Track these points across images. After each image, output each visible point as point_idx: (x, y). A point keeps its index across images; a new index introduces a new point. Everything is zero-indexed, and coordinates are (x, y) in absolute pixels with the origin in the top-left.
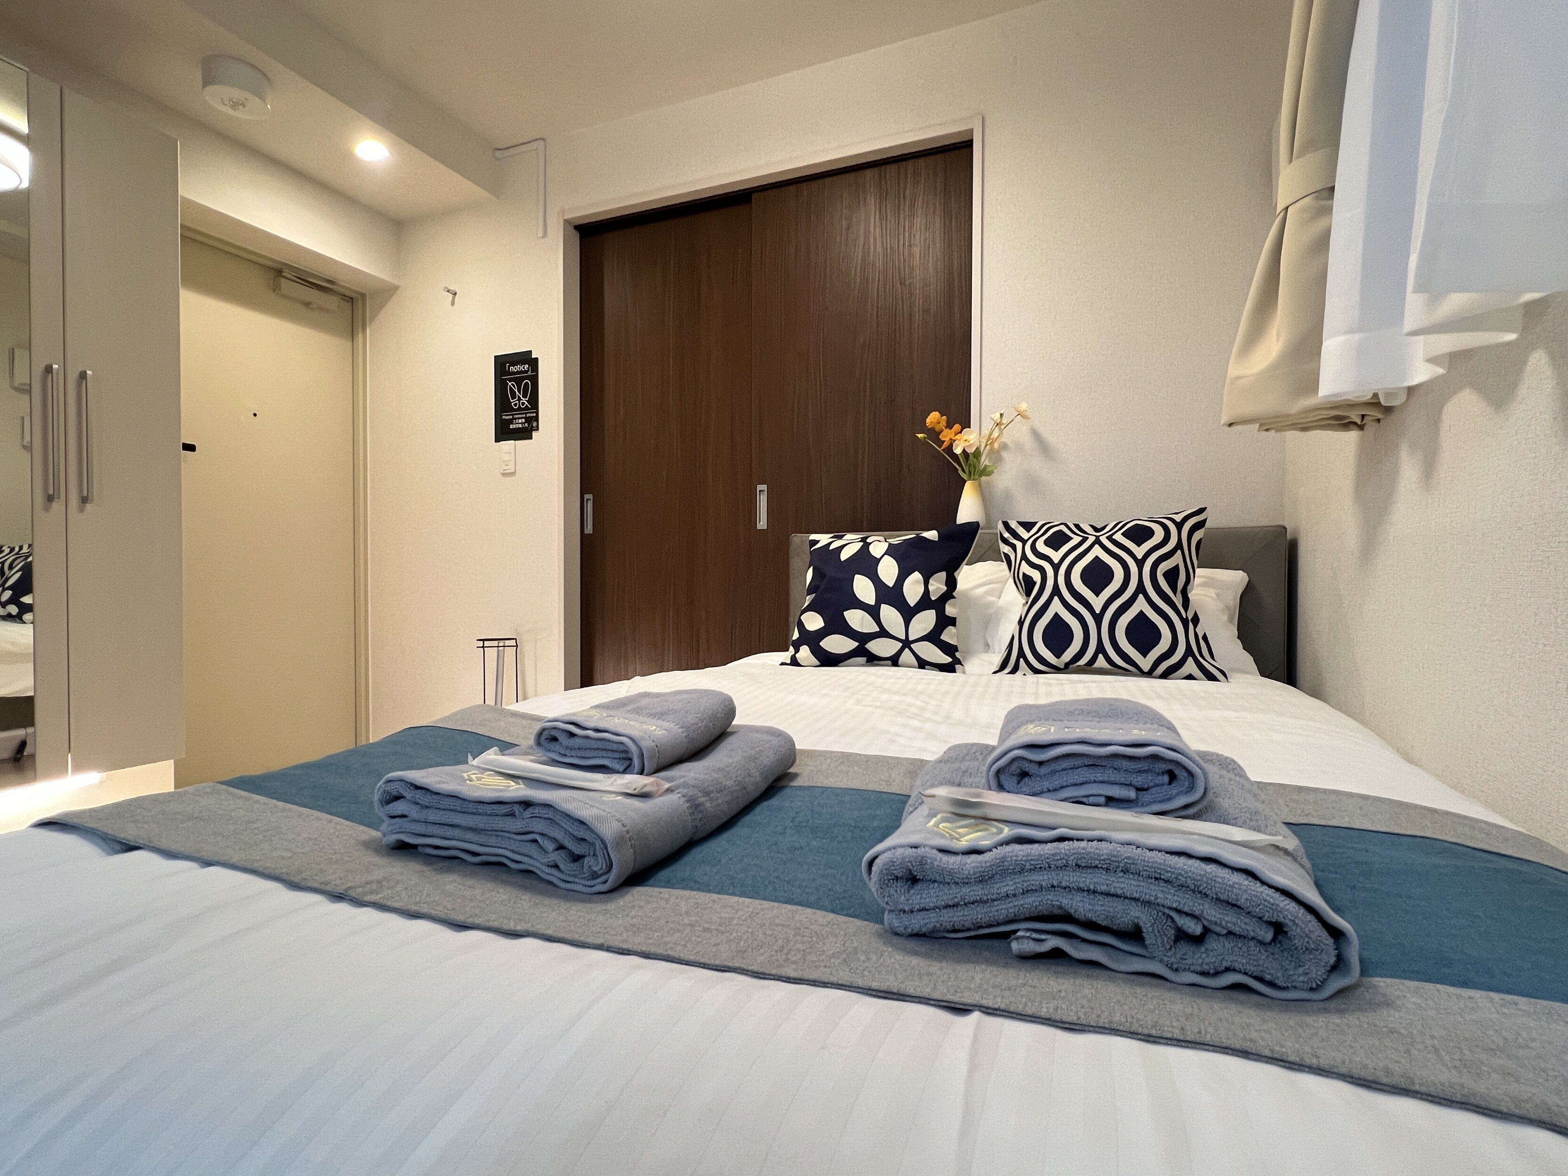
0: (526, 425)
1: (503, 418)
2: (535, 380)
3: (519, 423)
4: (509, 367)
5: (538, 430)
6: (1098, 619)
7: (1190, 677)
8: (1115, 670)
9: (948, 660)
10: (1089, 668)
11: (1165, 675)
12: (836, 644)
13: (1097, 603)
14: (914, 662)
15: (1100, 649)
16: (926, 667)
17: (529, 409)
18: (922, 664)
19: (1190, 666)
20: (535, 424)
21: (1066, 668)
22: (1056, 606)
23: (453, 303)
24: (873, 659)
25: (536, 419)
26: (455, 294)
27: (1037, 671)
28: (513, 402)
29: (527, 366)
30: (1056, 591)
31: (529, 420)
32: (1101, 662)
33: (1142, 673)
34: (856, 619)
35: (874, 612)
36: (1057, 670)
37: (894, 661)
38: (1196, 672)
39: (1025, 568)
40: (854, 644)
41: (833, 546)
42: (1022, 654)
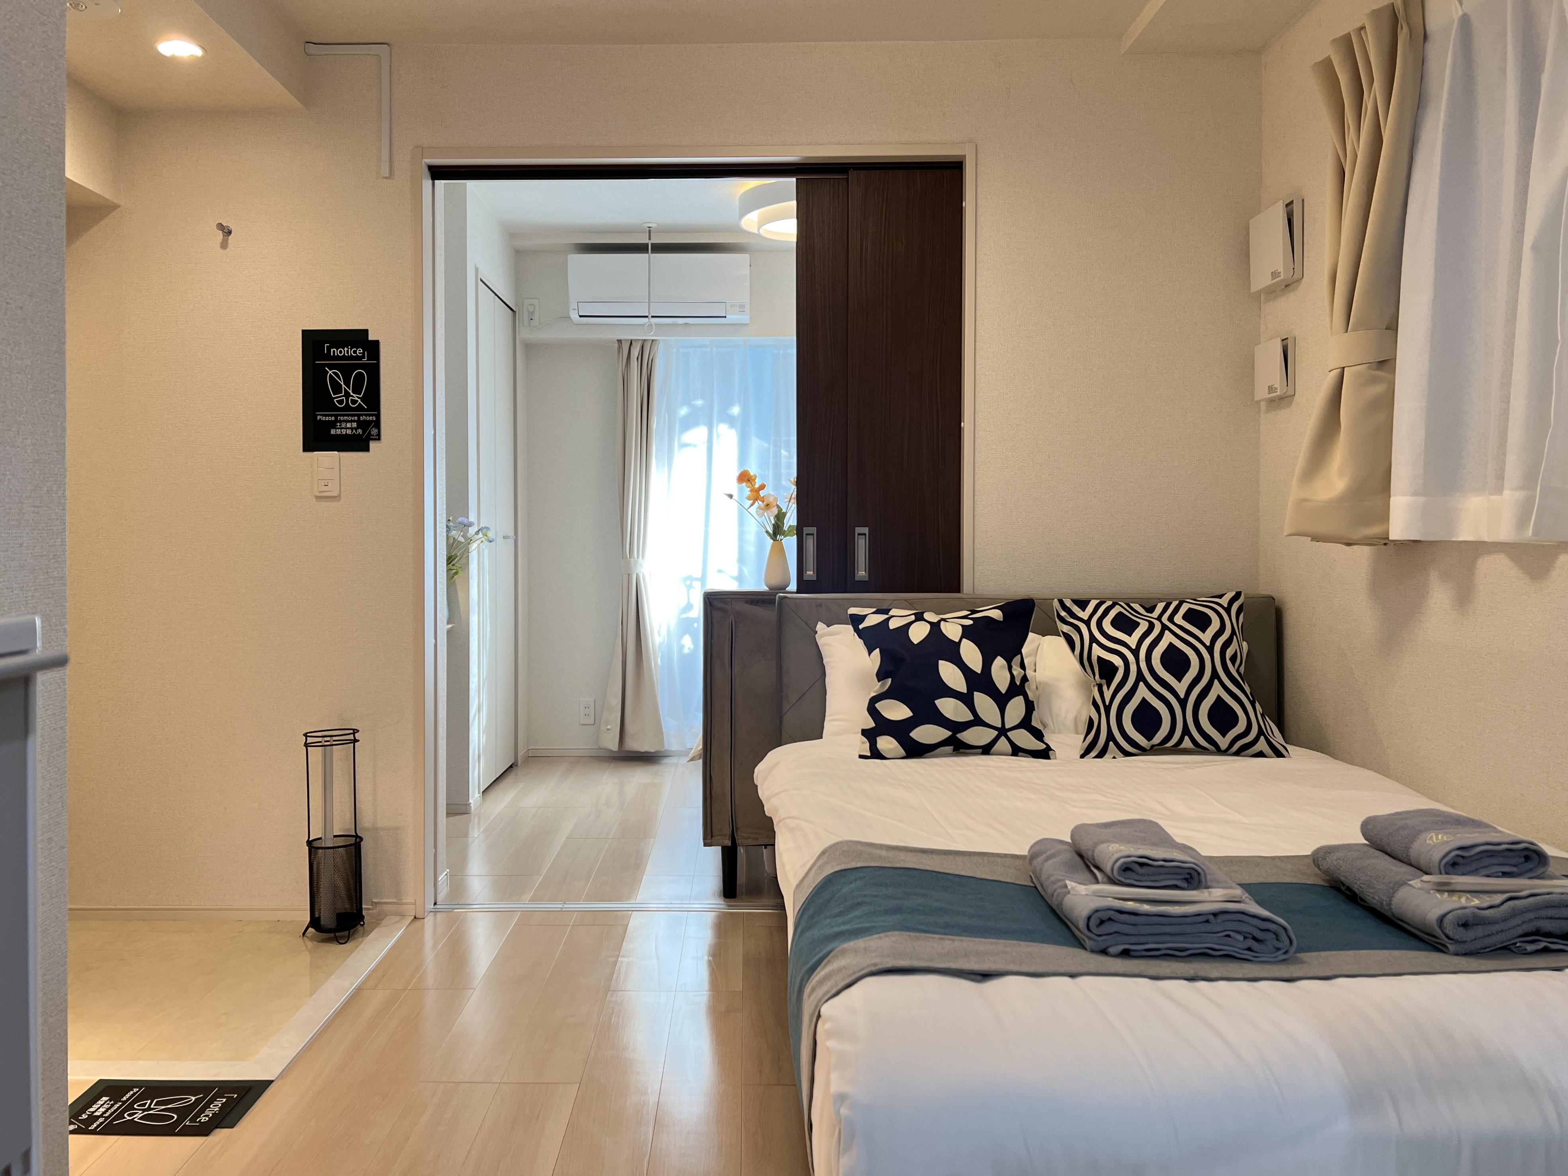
0: (360, 431)
1: (319, 418)
2: (374, 371)
3: (347, 428)
4: (329, 349)
5: (379, 439)
6: (1183, 703)
7: (1261, 754)
8: (1199, 749)
9: (1041, 746)
10: (1176, 750)
11: (1237, 753)
12: (927, 733)
13: (1181, 688)
14: (1009, 748)
15: (1186, 731)
16: (1020, 754)
17: (364, 410)
19: (1262, 745)
20: (374, 431)
21: (1156, 750)
22: (1142, 692)
23: (224, 245)
25: (377, 424)
26: (230, 232)
27: (1127, 754)
28: (336, 398)
29: (359, 351)
30: (1140, 677)
32: (1187, 743)
33: (1219, 751)
34: (949, 707)
35: (967, 700)
36: (1143, 751)
39: (1097, 651)
40: (945, 734)
41: (893, 624)
42: (1110, 737)
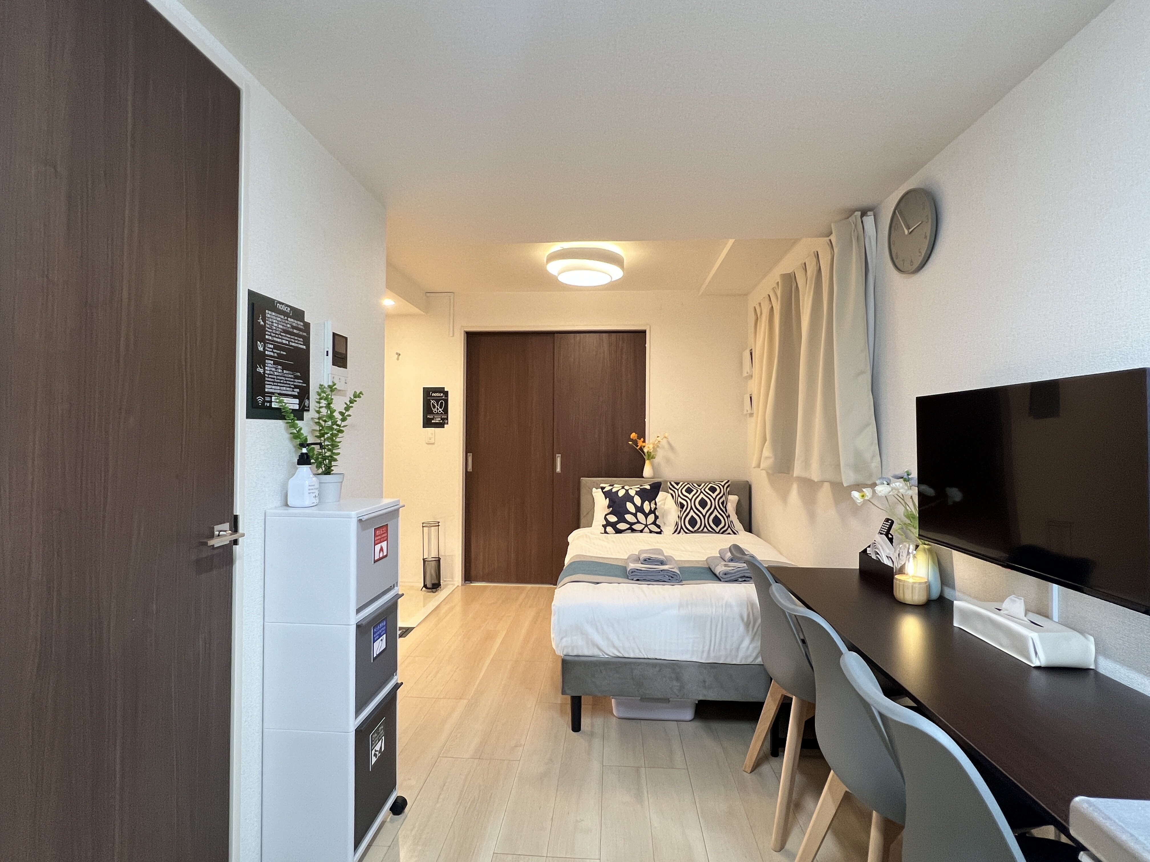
0: (441, 421)
1: (428, 417)
2: (446, 401)
3: (437, 420)
4: (432, 394)
5: (448, 424)
6: (704, 517)
7: (729, 534)
8: (709, 532)
9: (659, 530)
10: (702, 532)
11: (722, 533)
12: (622, 526)
13: (704, 512)
14: (649, 531)
15: (705, 526)
17: (443, 414)
18: (651, 532)
19: (729, 531)
20: (446, 421)
21: (695, 532)
22: (692, 513)
23: (398, 359)
24: (633, 531)
25: (447, 419)
26: (400, 355)
27: (686, 533)
28: (434, 410)
29: (442, 394)
30: (691, 508)
31: (442, 419)
32: (705, 530)
33: (716, 533)
34: (629, 517)
35: (635, 515)
36: (692, 532)
37: (641, 531)
38: (731, 532)
39: (680, 500)
40: (629, 526)
41: (614, 490)
42: (682, 528)
